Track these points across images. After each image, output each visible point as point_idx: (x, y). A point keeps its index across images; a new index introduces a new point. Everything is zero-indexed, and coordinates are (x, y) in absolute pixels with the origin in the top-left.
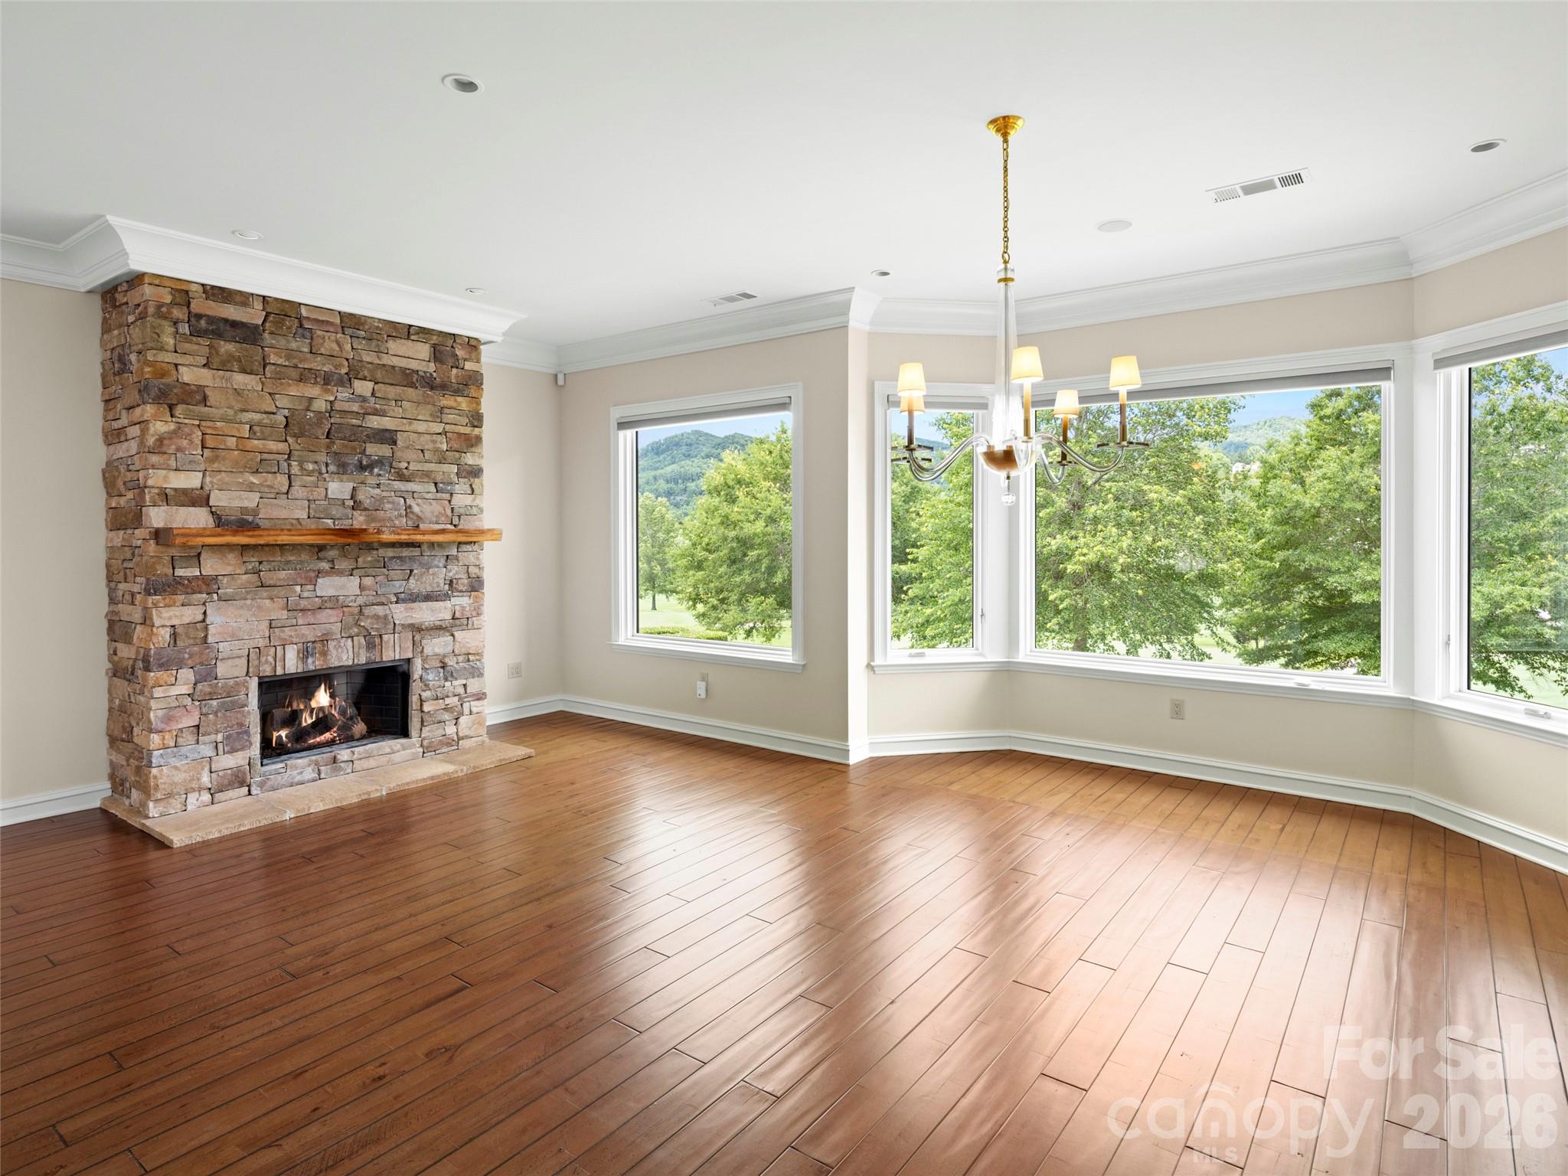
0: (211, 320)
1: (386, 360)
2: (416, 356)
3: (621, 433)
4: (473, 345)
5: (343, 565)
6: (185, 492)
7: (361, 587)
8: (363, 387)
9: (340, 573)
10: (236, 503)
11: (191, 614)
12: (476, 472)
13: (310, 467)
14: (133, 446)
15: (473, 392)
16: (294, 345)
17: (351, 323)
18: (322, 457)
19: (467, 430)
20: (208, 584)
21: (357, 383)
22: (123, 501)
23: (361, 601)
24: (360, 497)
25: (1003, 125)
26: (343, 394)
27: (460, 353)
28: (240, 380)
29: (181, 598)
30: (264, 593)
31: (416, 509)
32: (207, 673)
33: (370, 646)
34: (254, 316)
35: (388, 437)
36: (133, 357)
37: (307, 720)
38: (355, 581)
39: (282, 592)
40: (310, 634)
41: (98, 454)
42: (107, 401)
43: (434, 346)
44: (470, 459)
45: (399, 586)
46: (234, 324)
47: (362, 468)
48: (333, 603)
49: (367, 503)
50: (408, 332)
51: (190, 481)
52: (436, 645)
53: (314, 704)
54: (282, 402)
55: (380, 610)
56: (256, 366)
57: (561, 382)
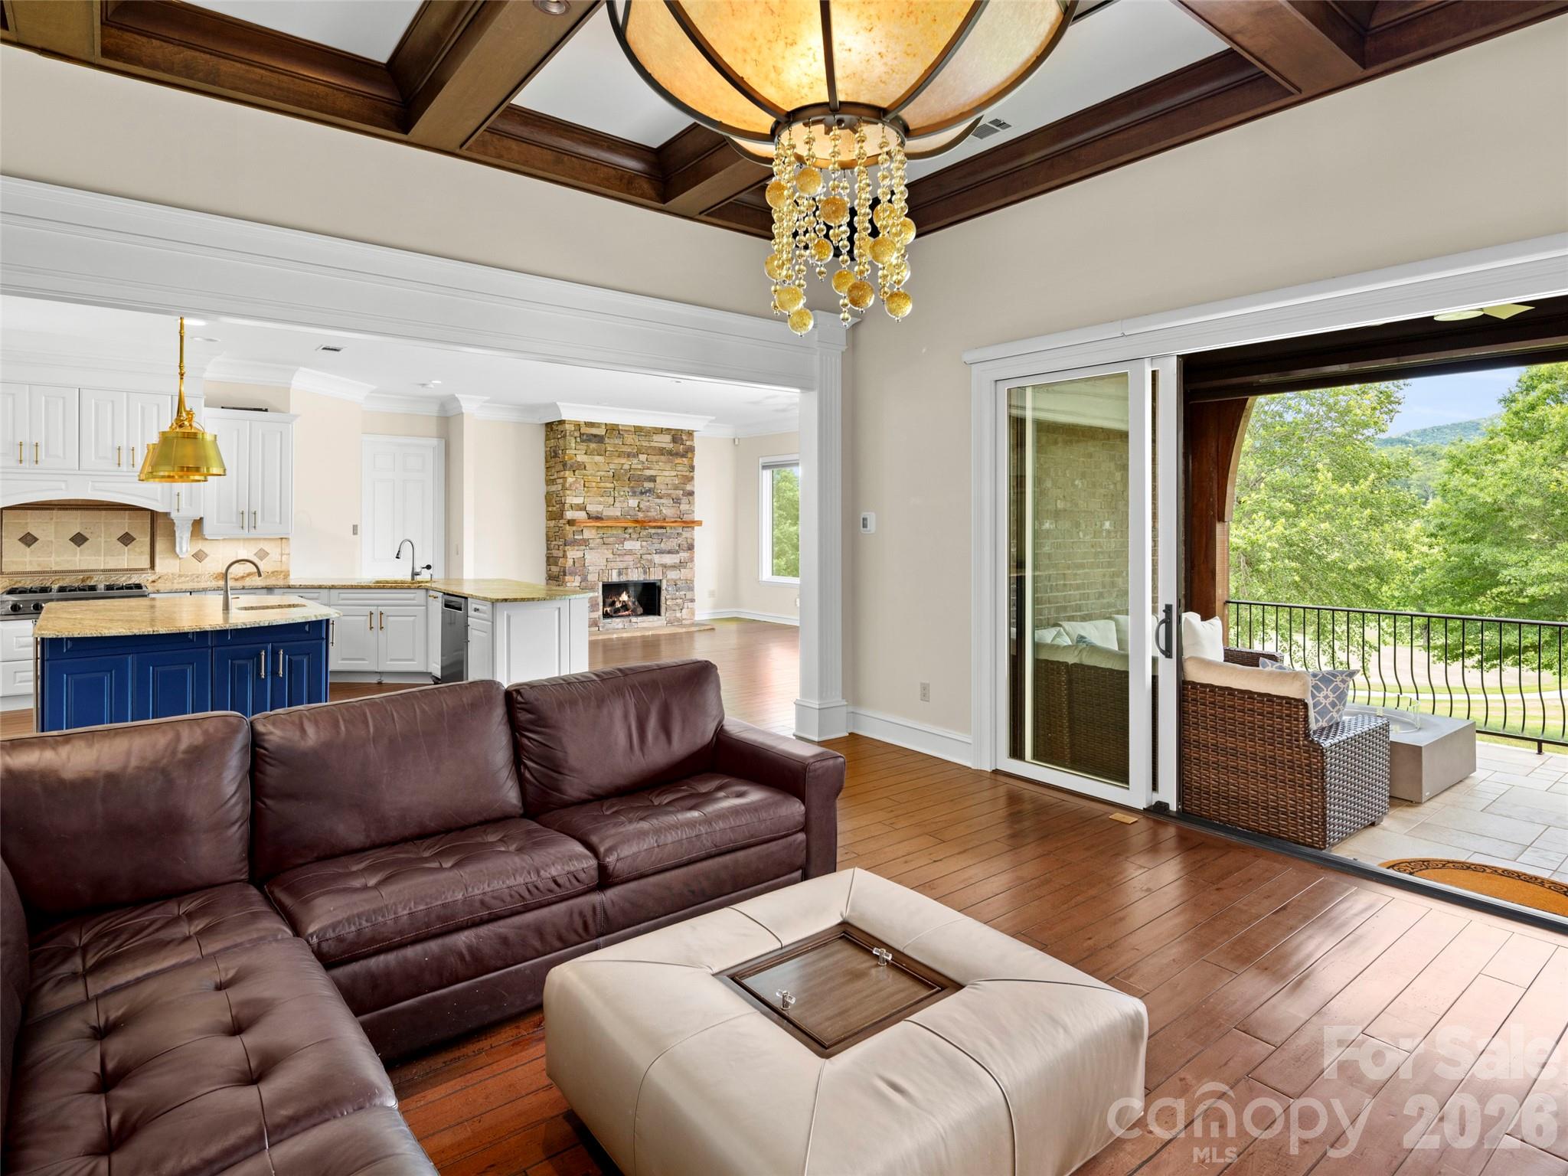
0: (588, 435)
1: (653, 444)
2: (665, 441)
3: (765, 472)
4: (690, 434)
5: (634, 536)
6: (578, 505)
7: (642, 546)
8: (643, 457)
9: (633, 540)
10: (595, 510)
11: (579, 554)
12: (691, 494)
13: (622, 493)
14: (560, 487)
15: (689, 455)
16: (616, 442)
17: (638, 430)
18: (627, 489)
19: (687, 474)
20: (585, 542)
21: (640, 456)
22: (554, 509)
23: (641, 552)
24: (641, 506)
26: (635, 461)
27: (684, 437)
28: (598, 458)
29: (576, 548)
30: (605, 546)
31: (664, 511)
32: (584, 579)
33: (645, 573)
34: (601, 432)
35: (652, 479)
36: (560, 452)
37: (618, 605)
38: (639, 543)
39: (611, 547)
40: (622, 565)
41: (542, 489)
42: (546, 468)
43: (673, 436)
44: (688, 488)
45: (657, 546)
46: (595, 436)
47: (642, 493)
48: (630, 552)
49: (644, 509)
50: (661, 431)
51: (579, 501)
52: (672, 575)
53: (621, 599)
54: (612, 466)
55: (649, 557)
56: (603, 453)
57: (737, 443)
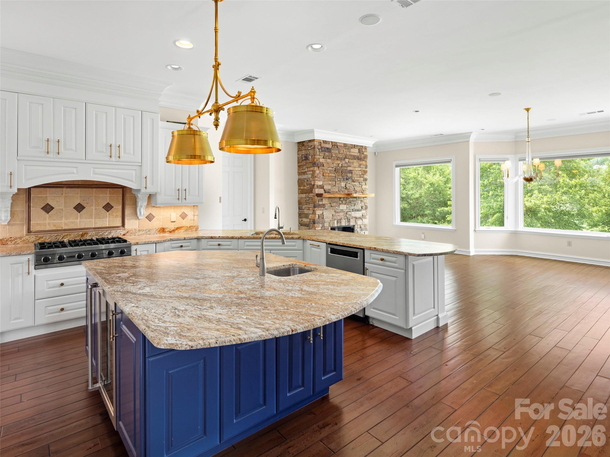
0: (325, 148)
1: (351, 154)
2: (355, 152)
3: (396, 168)
4: (366, 148)
5: (344, 202)
6: (320, 186)
7: (347, 208)
8: (347, 160)
9: (343, 204)
10: (328, 188)
11: (321, 212)
12: (366, 180)
13: (339, 179)
14: (310, 176)
15: (366, 160)
16: (336, 152)
17: (345, 145)
18: (340, 177)
19: (364, 169)
20: (323, 206)
21: (346, 159)
22: (305, 188)
23: (347, 211)
24: (347, 186)
25: (528, 110)
26: (344, 162)
27: (363, 150)
28: (329, 160)
29: (320, 208)
30: (332, 208)
31: (356, 189)
32: (323, 226)
33: (348, 222)
34: (329, 146)
35: (351, 172)
36: (310, 157)
38: (346, 206)
39: (334, 208)
40: (339, 218)
41: (296, 177)
42: (298, 166)
43: (359, 149)
44: (365, 176)
45: (353, 207)
46: (328, 148)
47: (347, 179)
48: (342, 211)
49: (348, 187)
50: (354, 146)
51: (320, 183)
52: (359, 222)
54: (335, 165)
55: (350, 213)
56: (331, 158)
57: (376, 154)
